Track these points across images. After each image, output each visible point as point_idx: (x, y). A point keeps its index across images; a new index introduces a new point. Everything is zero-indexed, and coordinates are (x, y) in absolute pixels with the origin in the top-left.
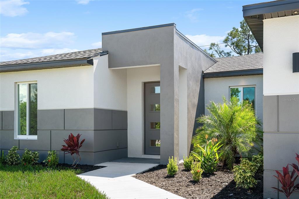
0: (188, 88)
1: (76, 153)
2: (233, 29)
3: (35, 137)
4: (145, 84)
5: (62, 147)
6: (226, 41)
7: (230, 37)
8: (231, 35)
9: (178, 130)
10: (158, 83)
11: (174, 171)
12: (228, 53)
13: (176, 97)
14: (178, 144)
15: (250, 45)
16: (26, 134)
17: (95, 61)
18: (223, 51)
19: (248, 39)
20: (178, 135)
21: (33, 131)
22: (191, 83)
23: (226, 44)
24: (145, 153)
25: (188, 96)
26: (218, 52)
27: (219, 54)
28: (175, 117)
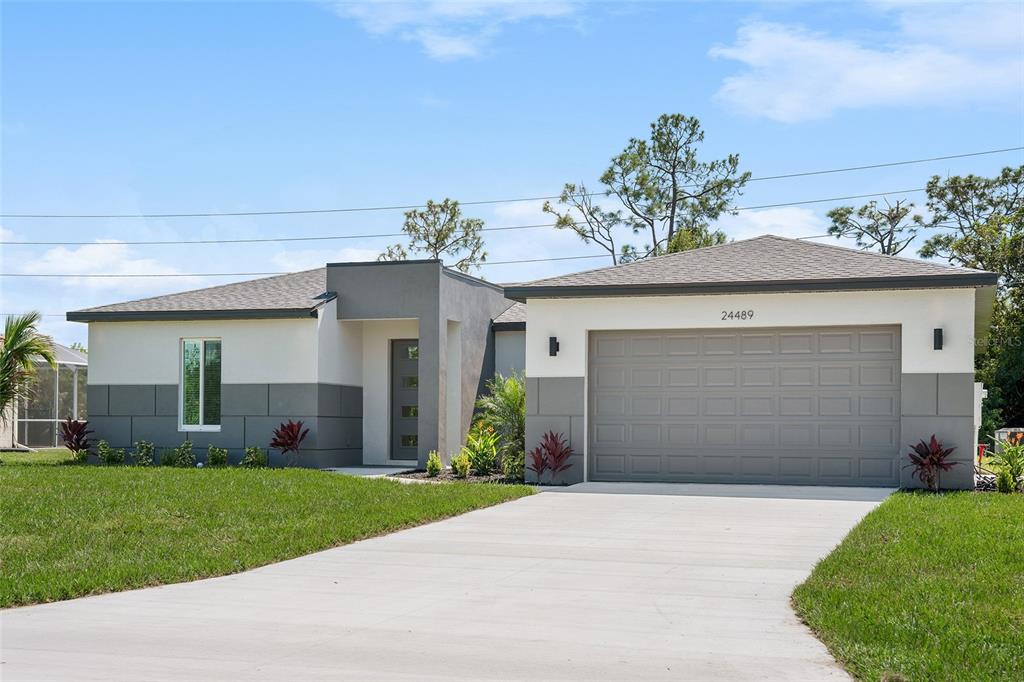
0: (464, 351)
1: (292, 450)
2: (630, 143)
3: (216, 428)
4: (393, 343)
5: (273, 441)
6: (608, 178)
7: (618, 169)
8: (620, 164)
9: (445, 418)
10: (415, 342)
11: (437, 470)
12: (612, 215)
13: (442, 368)
14: (444, 440)
15: (680, 189)
16: (198, 424)
17: (320, 312)
18: (597, 209)
19: (673, 174)
20: (445, 425)
21: (212, 417)
22: (468, 342)
23: (608, 187)
24: (392, 458)
25: (463, 365)
26: (586, 211)
27: (589, 217)
28: (441, 398)
